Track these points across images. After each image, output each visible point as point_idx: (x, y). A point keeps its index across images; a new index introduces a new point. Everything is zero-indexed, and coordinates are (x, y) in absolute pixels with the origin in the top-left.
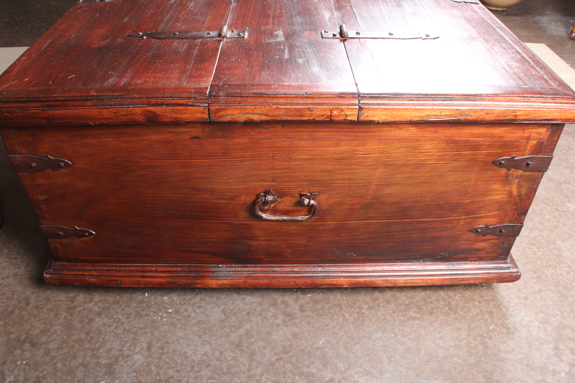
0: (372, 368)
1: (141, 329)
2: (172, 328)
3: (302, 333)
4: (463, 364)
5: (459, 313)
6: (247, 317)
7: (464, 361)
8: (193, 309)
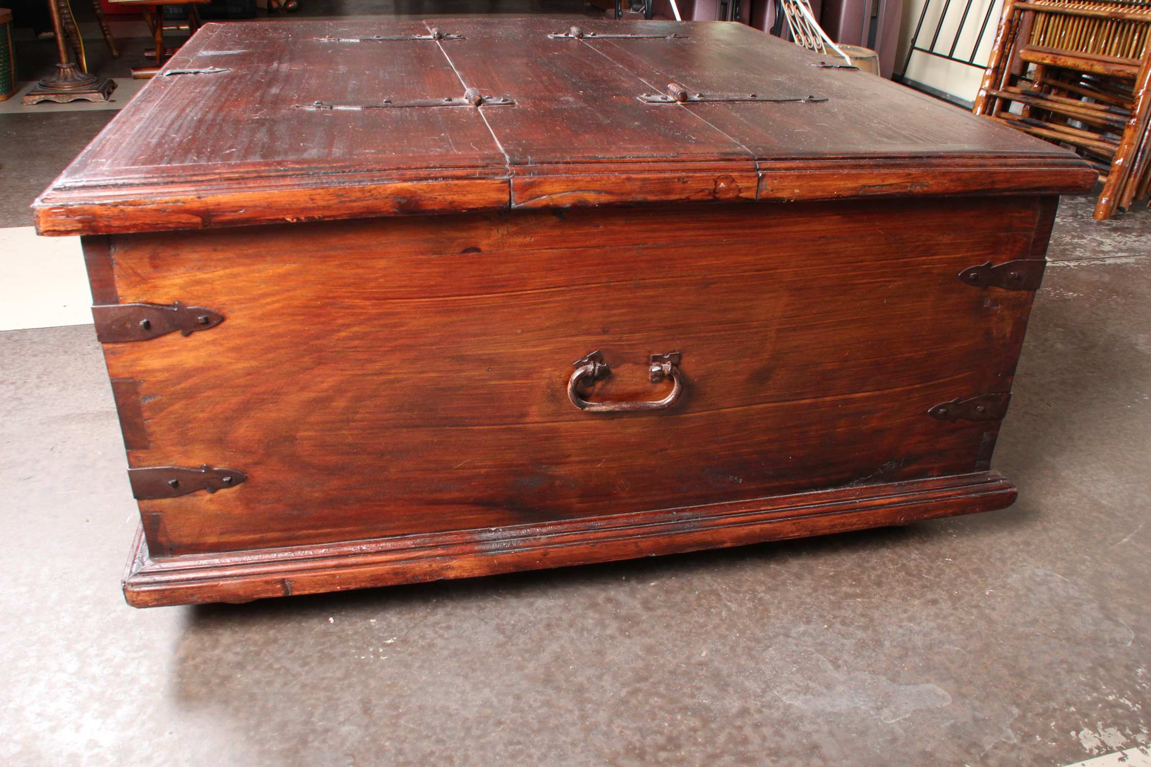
0: (809, 682)
1: (339, 679)
2: (403, 669)
3: (661, 644)
4: (963, 652)
5: (927, 578)
6: (547, 633)
7: (964, 648)
8: (436, 632)
